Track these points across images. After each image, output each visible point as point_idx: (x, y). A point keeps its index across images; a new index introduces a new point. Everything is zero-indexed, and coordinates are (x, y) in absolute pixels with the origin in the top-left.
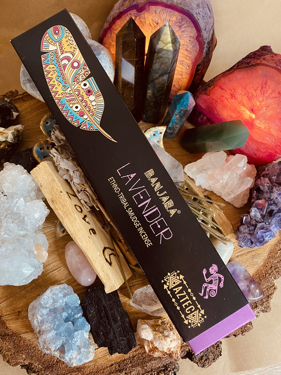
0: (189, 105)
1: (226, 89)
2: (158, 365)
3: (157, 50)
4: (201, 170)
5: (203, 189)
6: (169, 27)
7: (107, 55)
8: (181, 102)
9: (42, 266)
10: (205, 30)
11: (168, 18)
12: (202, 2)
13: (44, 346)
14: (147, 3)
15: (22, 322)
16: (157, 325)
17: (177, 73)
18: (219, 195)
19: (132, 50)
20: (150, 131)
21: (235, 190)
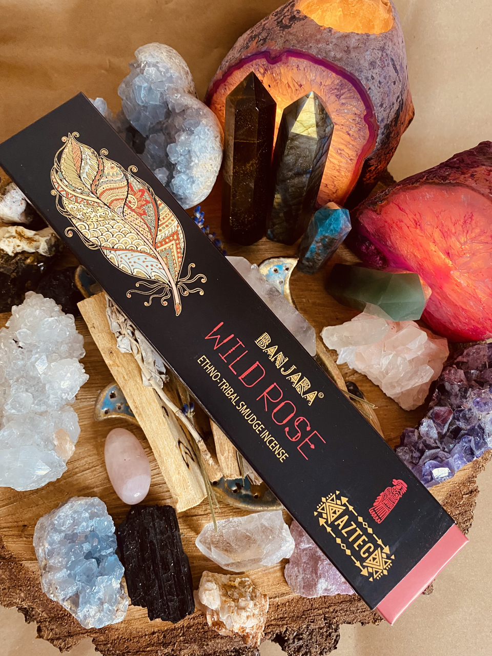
0: (339, 230)
1: (407, 211)
2: (226, 646)
3: (290, 135)
4: (347, 342)
6: (315, 100)
7: (210, 127)
8: (326, 224)
9: (65, 463)
10: (381, 105)
11: (318, 80)
12: (382, 56)
13: (49, 590)
14: (286, 52)
15: (26, 543)
16: (232, 586)
18: (376, 384)
19: (251, 127)
20: (269, 263)
21: (402, 382)
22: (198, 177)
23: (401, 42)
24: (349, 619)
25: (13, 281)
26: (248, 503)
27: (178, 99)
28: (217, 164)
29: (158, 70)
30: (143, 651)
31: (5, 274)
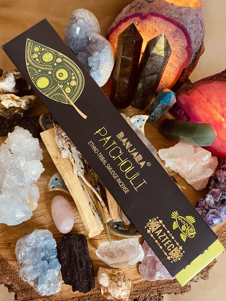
0: (171, 102)
1: (204, 94)
3: (151, 54)
4: (171, 156)
5: (171, 170)
6: (165, 37)
7: (109, 49)
8: (164, 98)
9: (32, 212)
10: (195, 42)
11: (165, 28)
12: (197, 18)
13: (23, 276)
14: (150, 14)
15: (11, 252)
16: (114, 275)
17: (166, 72)
18: (183, 178)
19: (131, 50)
20: (135, 117)
21: (197, 177)
22: (103, 74)
24: (169, 292)
25: (8, 121)
26: (123, 234)
27: (94, 36)
28: (112, 68)
29: (84, 21)
31: (4, 117)
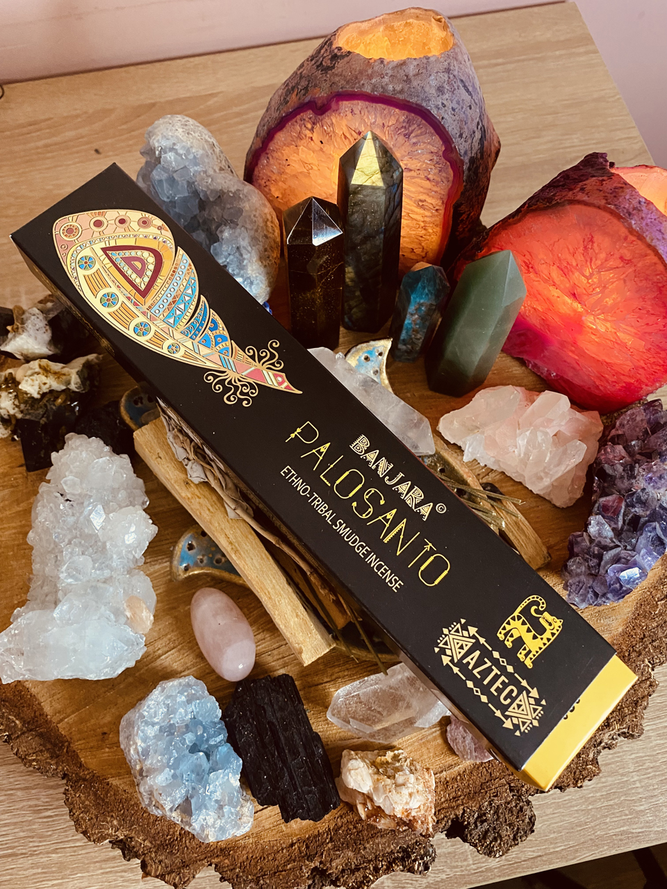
2: (389, 846)
4: (473, 429)
5: (481, 467)
8: (419, 288)
9: (143, 641)
10: (461, 136)
11: (380, 121)
12: (449, 78)
13: (151, 801)
14: (335, 96)
15: (111, 754)
16: (383, 762)
18: (518, 481)
20: (357, 351)
21: (550, 470)
23: (467, 60)
25: (44, 427)
30: (282, 871)
31: (32, 421)
